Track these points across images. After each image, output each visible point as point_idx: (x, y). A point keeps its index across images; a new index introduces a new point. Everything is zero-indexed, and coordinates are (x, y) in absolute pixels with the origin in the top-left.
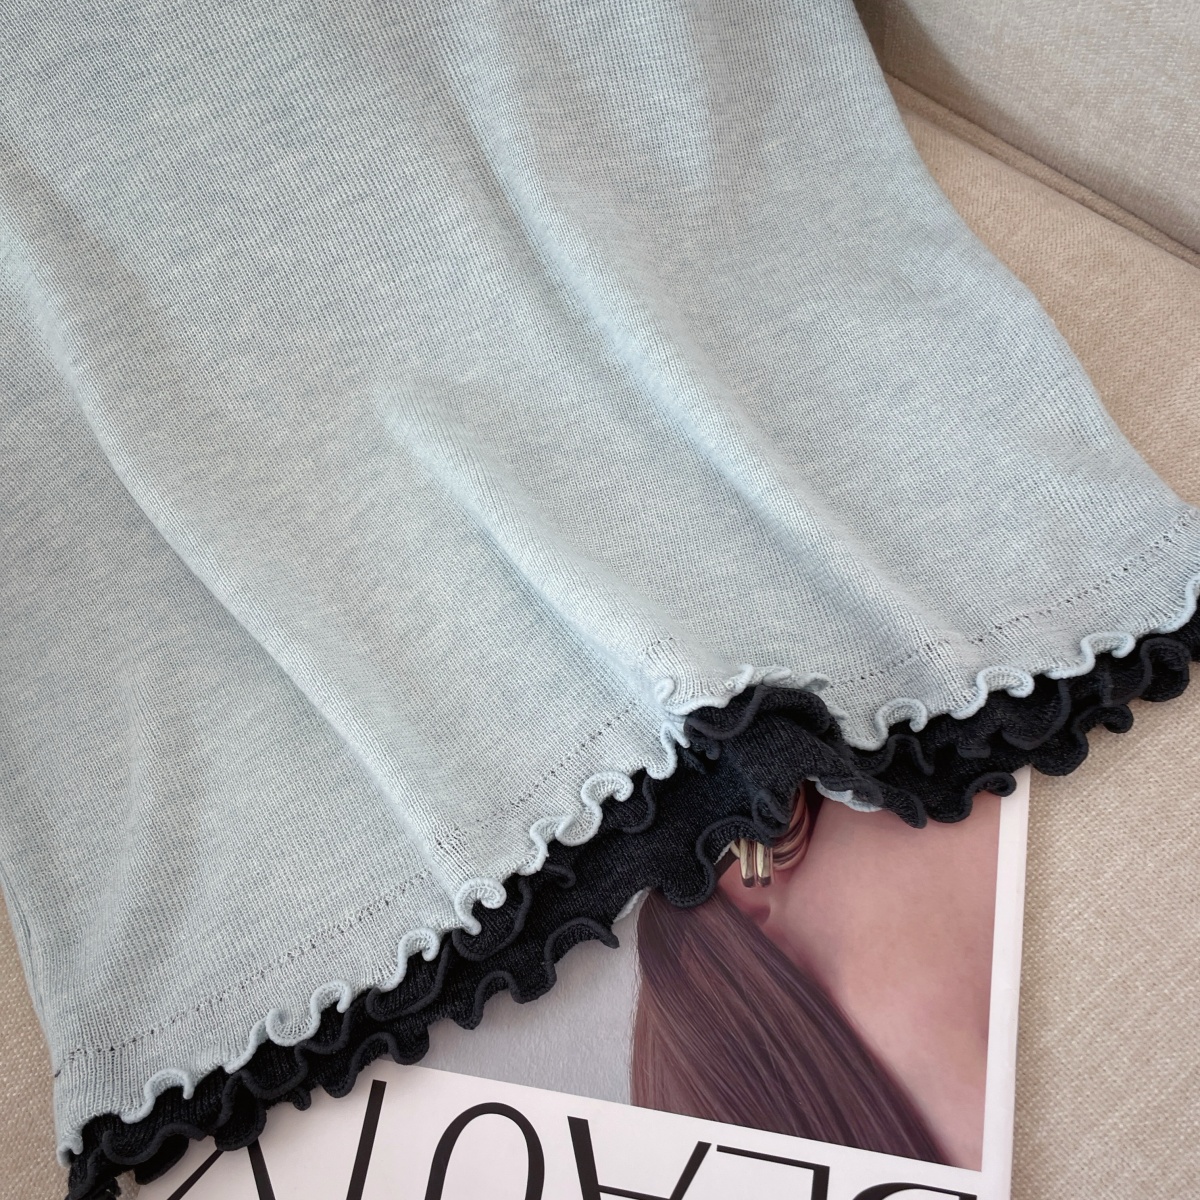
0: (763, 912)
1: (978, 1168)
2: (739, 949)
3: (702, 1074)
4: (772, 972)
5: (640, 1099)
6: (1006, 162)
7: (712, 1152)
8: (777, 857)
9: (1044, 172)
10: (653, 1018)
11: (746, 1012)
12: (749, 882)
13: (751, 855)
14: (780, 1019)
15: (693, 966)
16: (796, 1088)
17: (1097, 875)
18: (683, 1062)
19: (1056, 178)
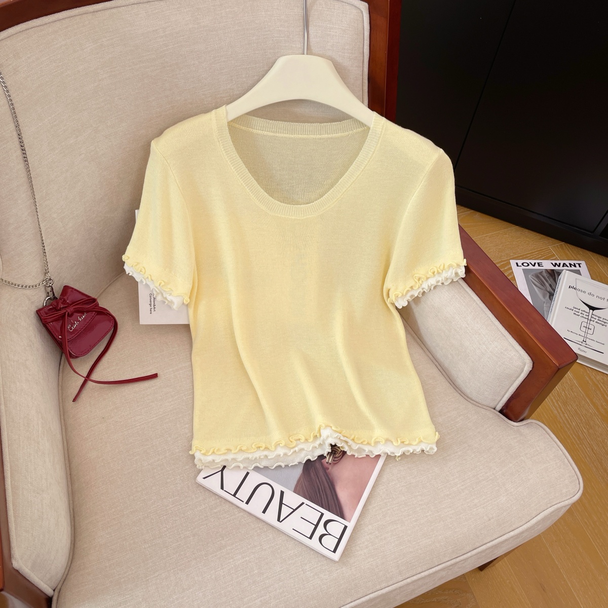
0: (328, 469)
1: (350, 522)
2: (321, 473)
3: (307, 491)
4: (326, 479)
5: (295, 492)
6: (424, 351)
7: (305, 504)
8: (334, 460)
9: (431, 356)
10: (302, 479)
11: (319, 484)
12: (327, 463)
13: (329, 458)
14: (324, 487)
15: (312, 474)
16: (323, 499)
17: (389, 484)
18: (305, 488)
19: (432, 358)
